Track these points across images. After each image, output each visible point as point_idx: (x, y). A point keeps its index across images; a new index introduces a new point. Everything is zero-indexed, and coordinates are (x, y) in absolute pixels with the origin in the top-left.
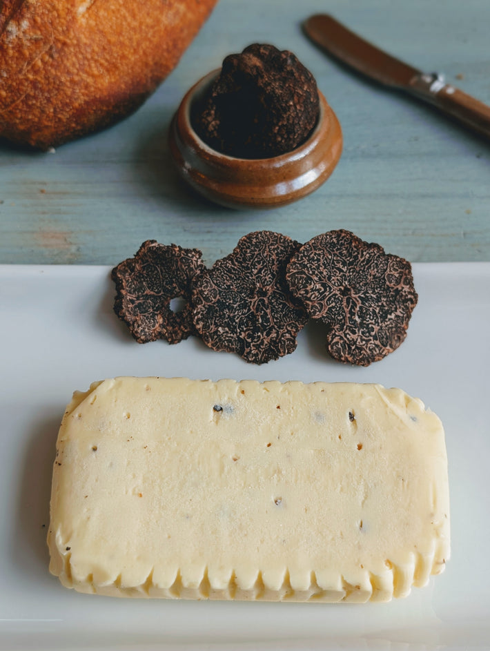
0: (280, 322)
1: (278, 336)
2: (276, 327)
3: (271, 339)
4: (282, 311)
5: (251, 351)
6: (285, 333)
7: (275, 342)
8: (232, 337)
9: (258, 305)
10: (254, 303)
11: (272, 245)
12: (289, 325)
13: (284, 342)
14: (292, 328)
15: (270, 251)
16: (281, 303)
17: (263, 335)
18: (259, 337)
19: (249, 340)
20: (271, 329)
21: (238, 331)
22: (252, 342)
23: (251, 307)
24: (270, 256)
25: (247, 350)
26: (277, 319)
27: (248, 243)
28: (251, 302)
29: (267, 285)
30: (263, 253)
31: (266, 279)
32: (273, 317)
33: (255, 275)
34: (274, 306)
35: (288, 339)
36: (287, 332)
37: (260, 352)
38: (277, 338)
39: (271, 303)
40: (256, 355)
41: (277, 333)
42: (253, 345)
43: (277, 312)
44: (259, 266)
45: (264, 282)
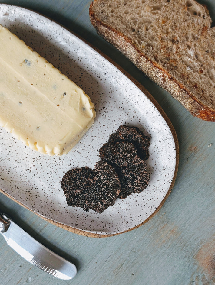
0: (138, 172)
1: (141, 177)
2: (138, 175)
3: (140, 180)
4: (135, 168)
5: (136, 189)
6: (142, 174)
7: (141, 180)
8: (127, 190)
9: (126, 172)
10: (124, 173)
11: (114, 150)
12: (142, 171)
13: (145, 177)
14: (143, 171)
15: (115, 152)
16: (133, 166)
17: (136, 181)
18: (135, 182)
19: (133, 186)
20: (137, 177)
21: (127, 186)
22: (134, 186)
23: (124, 175)
24: (117, 154)
25: (135, 190)
26: (136, 172)
27: (106, 156)
28: (123, 173)
29: (123, 164)
30: (114, 154)
31: (122, 162)
32: (134, 172)
33: (117, 164)
34: (132, 169)
35: (145, 176)
36: (143, 174)
37: (139, 187)
38: (141, 178)
39: (130, 168)
40: (139, 189)
41: (140, 176)
42: (136, 187)
43: (134, 170)
44: (116, 160)
45: (122, 164)
